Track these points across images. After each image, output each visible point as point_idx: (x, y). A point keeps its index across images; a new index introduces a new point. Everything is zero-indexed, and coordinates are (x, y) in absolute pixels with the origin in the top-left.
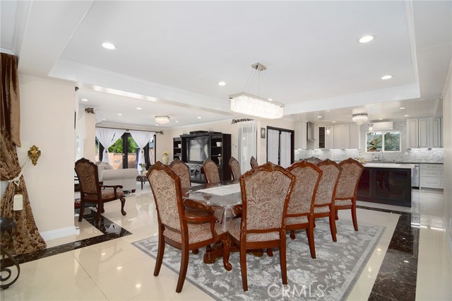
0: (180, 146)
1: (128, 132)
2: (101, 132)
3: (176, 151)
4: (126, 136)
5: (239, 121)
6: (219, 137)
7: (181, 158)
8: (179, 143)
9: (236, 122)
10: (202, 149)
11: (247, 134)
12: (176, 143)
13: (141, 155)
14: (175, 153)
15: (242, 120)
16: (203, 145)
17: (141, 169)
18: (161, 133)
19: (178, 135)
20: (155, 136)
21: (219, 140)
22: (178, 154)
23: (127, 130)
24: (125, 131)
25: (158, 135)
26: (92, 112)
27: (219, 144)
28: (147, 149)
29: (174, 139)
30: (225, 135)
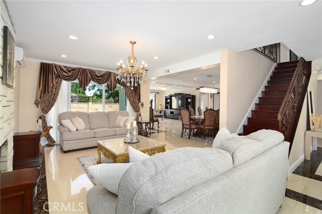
0: (168, 101)
6: (190, 96)
7: (169, 107)
8: (168, 99)
9: (198, 89)
10: (178, 102)
12: (166, 99)
14: (166, 104)
16: (179, 100)
18: (158, 93)
19: (168, 95)
20: (155, 95)
21: (190, 98)
27: (189, 100)
29: (165, 97)
30: (192, 96)
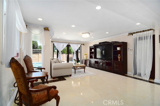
0: (93, 50)
1: (69, 44)
2: (58, 44)
3: (91, 53)
4: (68, 46)
5: (134, 33)
6: (119, 44)
7: (93, 56)
9: (132, 34)
11: (142, 41)
12: (91, 49)
13: (75, 55)
15: (137, 32)
17: (75, 62)
18: (84, 44)
19: (92, 45)
20: (81, 46)
21: (119, 46)
22: (92, 55)
23: (69, 43)
24: (68, 44)
25: (82, 46)
26: (48, 30)
27: (118, 49)
28: (77, 52)
29: (90, 47)
